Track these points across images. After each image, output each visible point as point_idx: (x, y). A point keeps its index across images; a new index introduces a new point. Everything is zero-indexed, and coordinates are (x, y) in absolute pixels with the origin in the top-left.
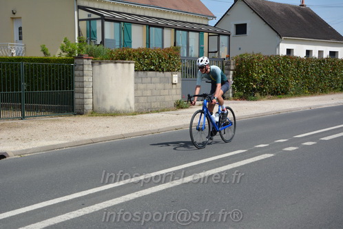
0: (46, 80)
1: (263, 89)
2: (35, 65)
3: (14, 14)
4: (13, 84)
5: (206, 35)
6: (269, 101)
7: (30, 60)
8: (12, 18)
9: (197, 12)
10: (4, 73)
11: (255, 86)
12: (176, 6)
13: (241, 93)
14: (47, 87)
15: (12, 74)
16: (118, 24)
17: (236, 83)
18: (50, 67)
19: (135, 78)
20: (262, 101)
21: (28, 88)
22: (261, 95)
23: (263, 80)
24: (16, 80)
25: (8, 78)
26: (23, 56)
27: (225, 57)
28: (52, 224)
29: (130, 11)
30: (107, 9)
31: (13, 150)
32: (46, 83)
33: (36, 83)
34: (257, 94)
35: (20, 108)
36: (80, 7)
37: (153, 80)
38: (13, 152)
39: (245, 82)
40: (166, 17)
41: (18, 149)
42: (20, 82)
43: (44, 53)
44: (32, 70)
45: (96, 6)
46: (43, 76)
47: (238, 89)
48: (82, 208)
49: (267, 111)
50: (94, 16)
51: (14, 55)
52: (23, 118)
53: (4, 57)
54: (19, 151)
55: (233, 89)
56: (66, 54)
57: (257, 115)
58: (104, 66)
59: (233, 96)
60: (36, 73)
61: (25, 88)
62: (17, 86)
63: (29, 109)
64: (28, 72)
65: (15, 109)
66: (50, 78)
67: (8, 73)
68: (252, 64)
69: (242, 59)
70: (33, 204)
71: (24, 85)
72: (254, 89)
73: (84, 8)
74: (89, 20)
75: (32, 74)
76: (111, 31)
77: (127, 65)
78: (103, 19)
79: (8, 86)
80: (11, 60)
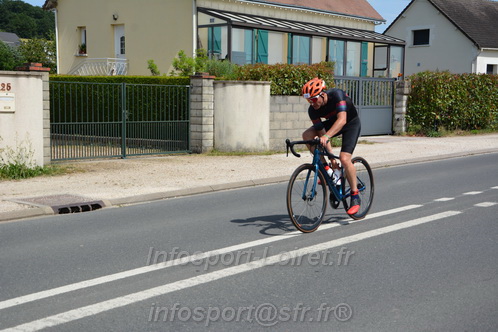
0: (154, 107)
1: (450, 121)
2: (140, 87)
3: (115, 19)
4: (111, 112)
5: (370, 45)
6: (458, 137)
7: (134, 80)
8: (113, 25)
9: (358, 14)
10: (101, 98)
11: (438, 117)
12: (330, 6)
13: (419, 127)
14: (154, 116)
15: (111, 98)
16: (249, 32)
17: (411, 112)
18: (158, 90)
19: (271, 104)
20: (448, 139)
21: (130, 117)
22: (447, 129)
23: (450, 108)
24: (116, 106)
25: (106, 104)
26: (126, 75)
27: (396, 76)
28: (158, 294)
29: (266, 14)
30: (236, 11)
31: (110, 198)
32: (154, 111)
33: (140, 110)
34: (442, 129)
35: (120, 144)
36: (199, 9)
37: (296, 107)
38: (110, 200)
39: (424, 111)
40: (316, 20)
41: (117, 197)
42: (120, 109)
43: (152, 71)
44: (136, 93)
45: (221, 8)
46: (149, 101)
47: (414, 120)
48: (196, 276)
49: (455, 151)
50: (218, 21)
51: (114, 74)
52: (123, 156)
53: (101, 76)
54: (118, 200)
55: (407, 121)
56: (180, 72)
57: (440, 157)
58: (230, 88)
59: (407, 131)
60: (140, 98)
61: (126, 117)
62: (116, 114)
63: (131, 145)
64: (131, 97)
65: (113, 144)
66: (158, 104)
67: (106, 97)
68: (435, 86)
69: (420, 79)
70: (134, 268)
71: (125, 113)
72: (437, 122)
73: (205, 11)
74: (212, 26)
75: (136, 99)
76: (240, 41)
77: (260, 87)
78: (231, 25)
79: (106, 115)
80: (109, 80)
